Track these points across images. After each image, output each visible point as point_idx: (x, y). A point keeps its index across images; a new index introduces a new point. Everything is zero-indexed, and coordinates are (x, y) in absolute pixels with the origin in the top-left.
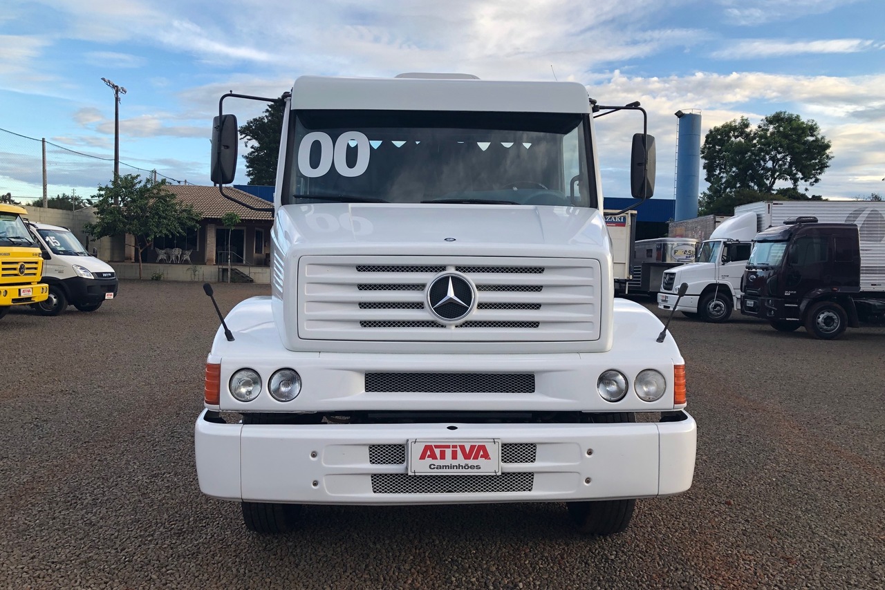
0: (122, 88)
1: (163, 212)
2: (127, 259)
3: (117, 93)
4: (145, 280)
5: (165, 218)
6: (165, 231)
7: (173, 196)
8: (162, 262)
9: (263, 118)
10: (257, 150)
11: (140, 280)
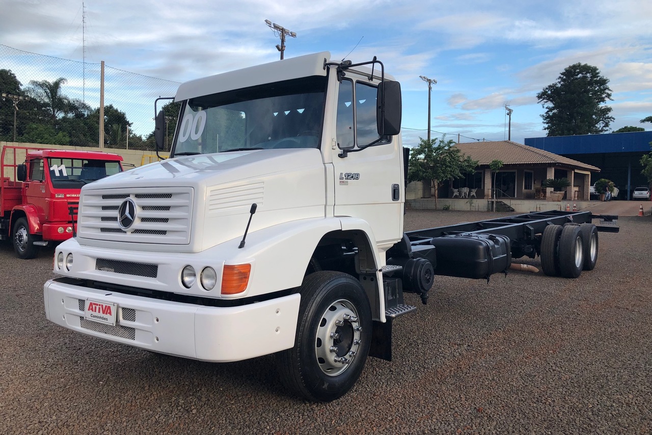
0: (434, 80)
1: (449, 162)
2: (432, 196)
3: (430, 84)
4: (438, 210)
5: (450, 167)
6: (449, 176)
7: (458, 151)
8: (456, 197)
9: (556, 84)
10: (551, 110)
11: (436, 210)
